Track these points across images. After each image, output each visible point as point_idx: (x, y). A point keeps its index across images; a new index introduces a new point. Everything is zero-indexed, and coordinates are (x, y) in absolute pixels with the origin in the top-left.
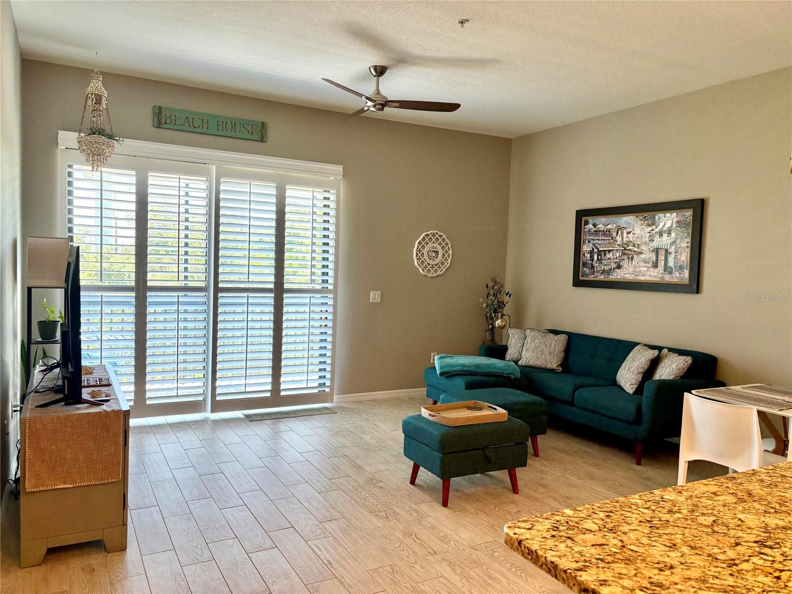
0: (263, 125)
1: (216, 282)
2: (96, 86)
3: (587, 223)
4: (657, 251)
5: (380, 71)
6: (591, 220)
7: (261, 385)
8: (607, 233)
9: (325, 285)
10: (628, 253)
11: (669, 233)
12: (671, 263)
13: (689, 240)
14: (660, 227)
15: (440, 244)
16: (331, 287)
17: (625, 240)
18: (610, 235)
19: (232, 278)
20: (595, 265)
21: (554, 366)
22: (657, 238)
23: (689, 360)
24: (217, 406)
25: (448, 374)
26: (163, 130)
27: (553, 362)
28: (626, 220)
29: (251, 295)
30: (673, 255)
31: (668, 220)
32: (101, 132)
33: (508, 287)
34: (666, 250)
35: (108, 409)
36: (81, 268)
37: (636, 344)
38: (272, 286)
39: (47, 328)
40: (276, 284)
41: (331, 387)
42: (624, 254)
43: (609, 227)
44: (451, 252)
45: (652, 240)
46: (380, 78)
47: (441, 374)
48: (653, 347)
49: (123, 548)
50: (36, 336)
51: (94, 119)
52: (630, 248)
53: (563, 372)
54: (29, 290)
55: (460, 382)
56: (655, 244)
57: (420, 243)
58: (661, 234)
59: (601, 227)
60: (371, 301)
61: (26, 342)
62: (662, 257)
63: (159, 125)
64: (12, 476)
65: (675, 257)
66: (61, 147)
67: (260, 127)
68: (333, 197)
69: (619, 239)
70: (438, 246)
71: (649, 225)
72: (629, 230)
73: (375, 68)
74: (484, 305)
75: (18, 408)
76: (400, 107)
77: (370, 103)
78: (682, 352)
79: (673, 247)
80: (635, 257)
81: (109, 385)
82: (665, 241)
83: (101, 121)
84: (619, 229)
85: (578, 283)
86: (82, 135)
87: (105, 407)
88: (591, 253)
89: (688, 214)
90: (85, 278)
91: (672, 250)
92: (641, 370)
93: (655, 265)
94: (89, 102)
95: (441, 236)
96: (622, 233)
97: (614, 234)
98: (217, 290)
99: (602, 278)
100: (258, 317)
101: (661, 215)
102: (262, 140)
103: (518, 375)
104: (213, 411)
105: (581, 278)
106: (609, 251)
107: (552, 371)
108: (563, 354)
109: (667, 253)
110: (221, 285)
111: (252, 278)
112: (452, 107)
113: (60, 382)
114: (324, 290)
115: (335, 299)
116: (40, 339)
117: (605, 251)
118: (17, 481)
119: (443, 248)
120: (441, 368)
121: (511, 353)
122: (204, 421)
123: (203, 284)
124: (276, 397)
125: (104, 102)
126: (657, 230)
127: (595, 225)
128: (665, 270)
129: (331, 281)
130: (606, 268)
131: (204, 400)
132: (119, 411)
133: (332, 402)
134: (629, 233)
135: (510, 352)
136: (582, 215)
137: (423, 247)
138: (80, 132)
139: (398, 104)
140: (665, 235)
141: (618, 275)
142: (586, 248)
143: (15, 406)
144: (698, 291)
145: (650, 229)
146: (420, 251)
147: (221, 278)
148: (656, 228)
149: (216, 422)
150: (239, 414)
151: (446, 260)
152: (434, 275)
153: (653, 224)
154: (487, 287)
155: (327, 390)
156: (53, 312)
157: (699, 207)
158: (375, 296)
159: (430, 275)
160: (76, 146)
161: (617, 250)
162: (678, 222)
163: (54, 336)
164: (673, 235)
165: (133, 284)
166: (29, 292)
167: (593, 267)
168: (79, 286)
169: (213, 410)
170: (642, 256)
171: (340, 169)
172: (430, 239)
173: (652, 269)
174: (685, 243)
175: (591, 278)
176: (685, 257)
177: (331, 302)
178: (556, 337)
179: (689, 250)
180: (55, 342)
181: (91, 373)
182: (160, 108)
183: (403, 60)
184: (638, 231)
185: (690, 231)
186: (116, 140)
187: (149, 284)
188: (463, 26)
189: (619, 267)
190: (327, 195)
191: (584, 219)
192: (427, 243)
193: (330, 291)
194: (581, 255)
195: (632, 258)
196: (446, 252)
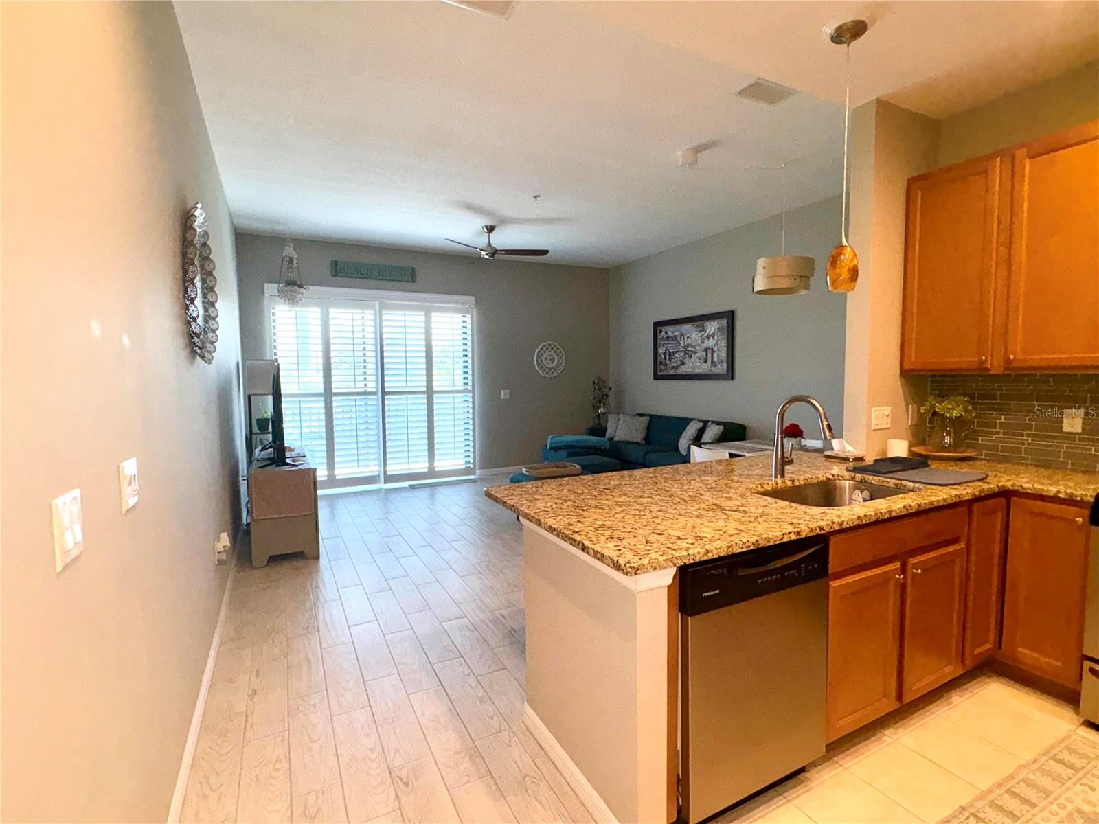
0: (413, 269)
1: (383, 388)
2: (289, 251)
3: (661, 331)
4: (706, 350)
5: (491, 229)
6: (664, 329)
7: (422, 466)
8: (674, 339)
9: (467, 387)
10: (688, 352)
11: (713, 337)
12: (715, 359)
13: (725, 341)
14: (708, 332)
15: (555, 352)
16: (470, 388)
17: (686, 343)
18: (677, 340)
19: (395, 384)
20: (668, 363)
21: (639, 440)
22: (706, 341)
23: (721, 428)
24: (389, 479)
25: (555, 449)
26: (338, 278)
27: (638, 437)
28: (686, 328)
29: (409, 396)
30: (716, 353)
31: (712, 327)
32: (293, 283)
33: (611, 383)
34: (712, 349)
35: (303, 468)
36: (281, 381)
37: (693, 419)
38: (425, 389)
39: (262, 424)
40: (427, 387)
41: (474, 463)
42: (686, 354)
43: (675, 334)
44: (564, 358)
45: (703, 342)
46: (491, 234)
47: (551, 449)
48: (700, 421)
49: (317, 558)
50: (255, 429)
51: (289, 274)
52: (690, 349)
53: (646, 444)
54: (249, 397)
55: (564, 453)
56: (704, 345)
57: (539, 352)
58: (708, 337)
59: (670, 334)
60: (502, 398)
61: (248, 433)
62: (709, 355)
63: (335, 274)
64: (244, 522)
65: (718, 354)
66: (266, 295)
67: (410, 272)
68: (469, 321)
69: (682, 342)
70: (554, 354)
71: (700, 331)
72: (688, 335)
73: (486, 227)
74: (592, 398)
75: (246, 478)
76: (506, 254)
77: (483, 253)
78: (718, 423)
79: (716, 347)
80: (693, 355)
81: (305, 456)
82: (710, 343)
83: (294, 276)
84: (682, 335)
85: (657, 377)
86: (281, 285)
87: (301, 467)
88: (665, 353)
89: (724, 322)
90: (285, 389)
91: (716, 349)
92: (691, 438)
93: (706, 361)
94: (285, 262)
95: (555, 346)
96: (684, 338)
97: (679, 339)
98: (384, 393)
99: (672, 372)
100: (416, 413)
101: (708, 323)
102: (413, 280)
103: (608, 447)
104: (385, 482)
105: (659, 373)
106: (676, 352)
107: (638, 443)
108: (646, 431)
109: (713, 352)
110: (386, 390)
111: (409, 384)
112: (545, 252)
113: (272, 456)
114: (466, 391)
115: (473, 397)
116: (258, 432)
117: (673, 352)
118: (248, 524)
119: (558, 355)
120: (551, 444)
121: (608, 434)
122: (379, 490)
123: (374, 390)
124: (432, 472)
125: (295, 261)
126: (706, 335)
127: (666, 333)
128: (712, 364)
129: (470, 383)
130: (675, 365)
131: (379, 475)
132: (310, 469)
133: (475, 474)
134: (688, 338)
135: (608, 432)
136: (657, 325)
137: (542, 355)
138: (279, 283)
139: (504, 252)
140: (711, 338)
141: (683, 370)
142: (661, 350)
143: (244, 476)
144: (732, 379)
145: (701, 334)
146: (539, 358)
147: (386, 385)
148: (706, 332)
149: (387, 490)
150: (406, 484)
151: (561, 364)
152: (553, 376)
153: (703, 330)
154: (594, 383)
155: (471, 466)
156: (266, 413)
157: (730, 316)
158: (504, 394)
159: (548, 376)
160: (277, 294)
161: (681, 351)
162: (718, 328)
163: (268, 428)
164: (716, 338)
165: (322, 391)
166: (249, 399)
167: (666, 364)
168: (281, 394)
170: (697, 354)
171: (473, 298)
172: (547, 349)
173: (704, 364)
174: (723, 344)
175: (665, 373)
176: (723, 354)
177: (471, 400)
178: (641, 419)
179: (725, 349)
180: (269, 433)
181: (293, 451)
182: (336, 262)
183: (505, 221)
184: (694, 336)
185: (726, 335)
186: (305, 289)
187: (334, 391)
188: (536, 200)
189: (683, 364)
190: (465, 319)
191: (659, 328)
192: (545, 352)
193: (469, 392)
194: (658, 356)
195: (691, 357)
196: (561, 357)
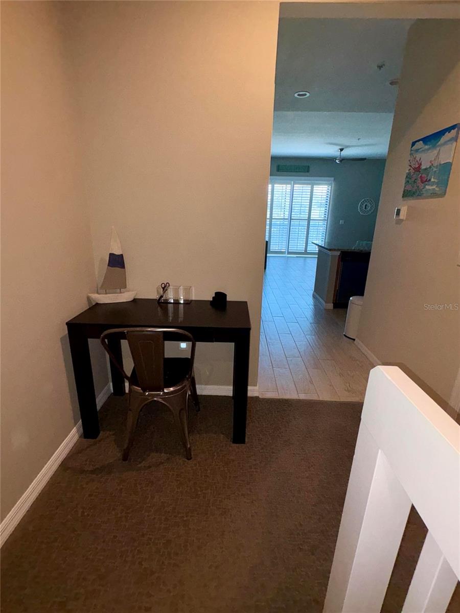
0: (308, 166)
1: (291, 217)
5: (341, 150)
7: (301, 248)
9: (325, 218)
15: (370, 203)
19: (295, 216)
24: (289, 253)
26: (279, 172)
29: (301, 221)
40: (308, 217)
44: (374, 206)
46: (342, 152)
57: (361, 203)
63: (278, 170)
67: (307, 168)
68: (330, 189)
73: (340, 149)
95: (370, 200)
98: (291, 219)
100: (302, 228)
102: (308, 171)
111: (301, 216)
114: (324, 220)
122: (285, 257)
123: (287, 218)
124: (306, 252)
129: (327, 217)
131: (286, 251)
146: (361, 206)
147: (292, 216)
149: (288, 257)
150: (295, 256)
151: (371, 209)
152: (367, 214)
158: (341, 222)
159: (364, 215)
169: (288, 254)
171: (333, 179)
172: (366, 201)
177: (326, 224)
182: (279, 165)
183: (348, 146)
187: (273, 217)
190: (328, 188)
192: (364, 203)
193: (326, 220)
196: (372, 206)
